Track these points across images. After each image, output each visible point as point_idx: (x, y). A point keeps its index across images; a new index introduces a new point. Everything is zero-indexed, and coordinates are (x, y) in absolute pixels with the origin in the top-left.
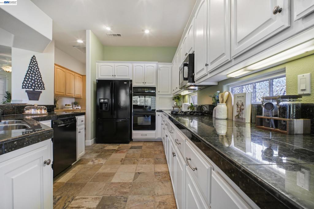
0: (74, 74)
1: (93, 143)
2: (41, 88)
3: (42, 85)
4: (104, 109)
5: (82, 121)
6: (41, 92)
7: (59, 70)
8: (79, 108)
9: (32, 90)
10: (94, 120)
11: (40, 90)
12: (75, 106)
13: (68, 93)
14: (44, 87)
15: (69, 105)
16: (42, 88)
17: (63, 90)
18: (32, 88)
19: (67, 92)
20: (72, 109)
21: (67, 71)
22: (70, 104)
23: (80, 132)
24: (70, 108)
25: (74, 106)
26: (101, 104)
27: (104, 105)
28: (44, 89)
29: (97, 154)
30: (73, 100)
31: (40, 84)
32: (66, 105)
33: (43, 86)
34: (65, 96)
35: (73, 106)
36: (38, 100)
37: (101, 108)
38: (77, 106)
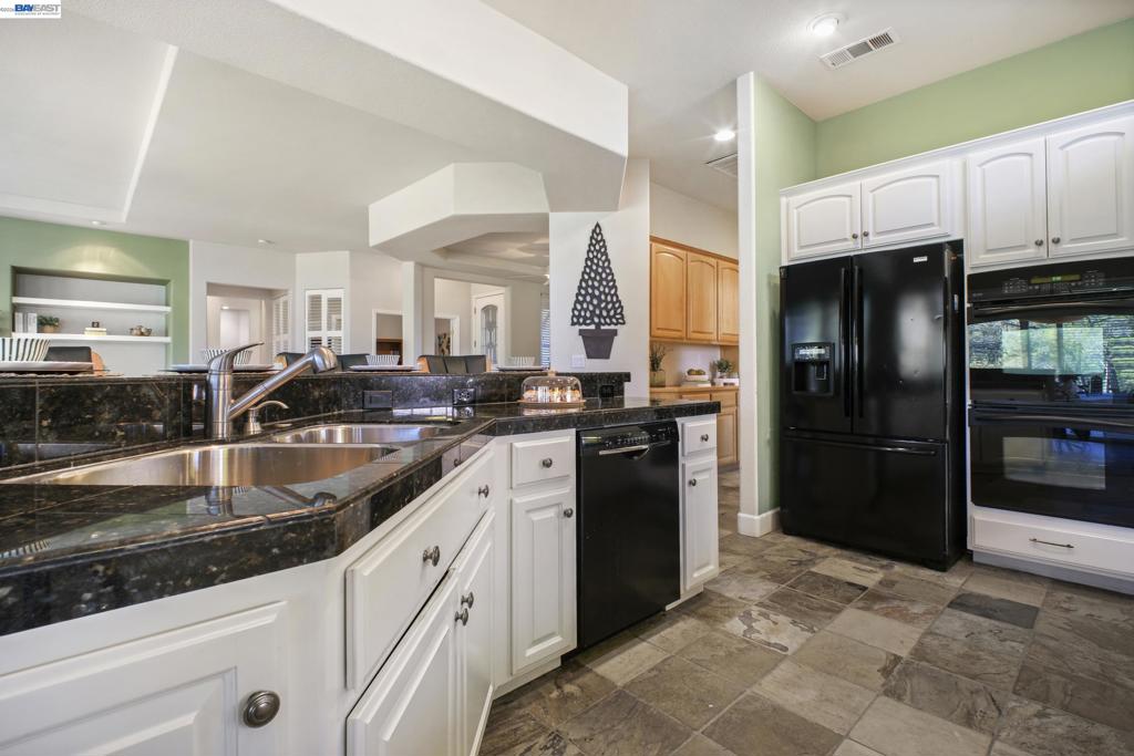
0: (713, 261)
1: (769, 527)
2: (614, 320)
3: (619, 311)
4: (813, 388)
5: (705, 438)
6: (615, 333)
7: (667, 256)
8: (732, 384)
9: (593, 327)
10: (774, 433)
11: (612, 327)
12: (721, 377)
13: (694, 332)
14: (622, 318)
15: (699, 373)
16: (617, 319)
17: (676, 323)
18: (593, 322)
19: (691, 328)
20: (709, 385)
21: (690, 254)
22: (706, 369)
23: (693, 483)
24: (704, 382)
25: (719, 374)
26: (803, 365)
27: (813, 370)
28: (624, 323)
29: (773, 587)
30: (717, 356)
31: (613, 307)
32: (690, 372)
33: (621, 313)
34: (685, 341)
35: (714, 376)
36: (608, 357)
37: (802, 384)
38: (729, 377)
